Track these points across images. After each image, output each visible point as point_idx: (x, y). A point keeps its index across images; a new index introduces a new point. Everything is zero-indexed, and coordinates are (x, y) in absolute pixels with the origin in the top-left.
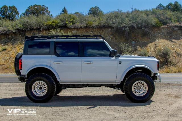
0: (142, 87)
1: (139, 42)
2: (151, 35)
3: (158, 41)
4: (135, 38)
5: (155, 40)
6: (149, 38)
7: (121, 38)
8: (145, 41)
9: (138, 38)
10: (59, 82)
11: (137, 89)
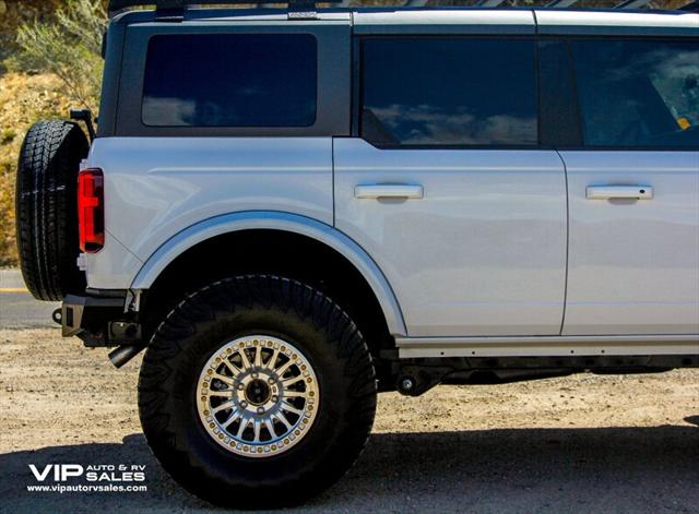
10: (398, 341)
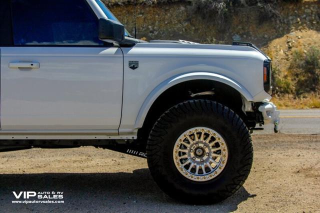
0: (210, 150)
1: (250, 36)
2: (280, 20)
3: (294, 34)
4: (240, 27)
5: (288, 31)
6: (275, 28)
7: (208, 27)
8: (264, 34)
9: (249, 28)
11: (192, 155)
